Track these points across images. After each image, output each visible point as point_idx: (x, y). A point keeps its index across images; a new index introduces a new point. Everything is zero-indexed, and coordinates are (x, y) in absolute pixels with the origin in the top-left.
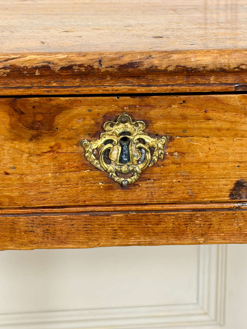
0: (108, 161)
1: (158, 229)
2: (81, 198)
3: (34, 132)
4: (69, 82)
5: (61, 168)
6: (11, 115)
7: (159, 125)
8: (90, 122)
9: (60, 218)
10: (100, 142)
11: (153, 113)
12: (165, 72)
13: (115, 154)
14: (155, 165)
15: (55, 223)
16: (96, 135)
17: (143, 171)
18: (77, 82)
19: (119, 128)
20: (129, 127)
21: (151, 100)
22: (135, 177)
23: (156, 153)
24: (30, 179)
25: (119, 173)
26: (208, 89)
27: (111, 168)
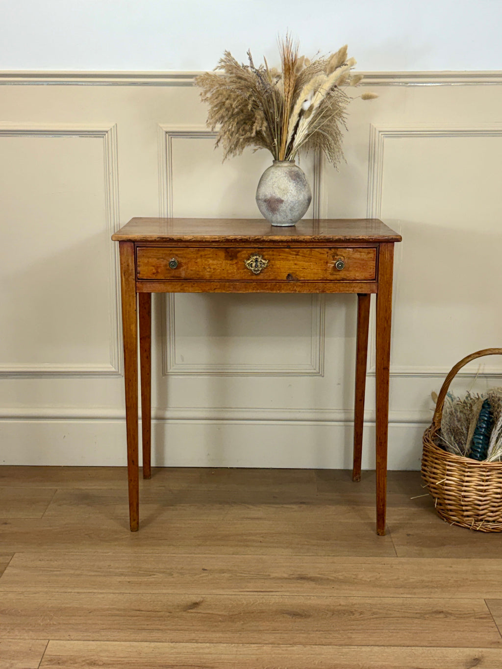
0: (252, 267)
1: (266, 288)
2: (244, 278)
3: (231, 258)
4: (241, 244)
5: (238, 269)
6: (225, 253)
7: (266, 257)
8: (247, 255)
9: (238, 283)
10: (249, 261)
11: (264, 253)
12: (267, 241)
13: (254, 265)
14: (265, 268)
15: (236, 285)
16: (249, 260)
17: (262, 270)
18: (244, 244)
19: (255, 257)
20: (258, 257)
21: (264, 250)
22: (259, 272)
23: (265, 265)
24: (229, 271)
25: (255, 270)
26: (279, 247)
27: (252, 269)
